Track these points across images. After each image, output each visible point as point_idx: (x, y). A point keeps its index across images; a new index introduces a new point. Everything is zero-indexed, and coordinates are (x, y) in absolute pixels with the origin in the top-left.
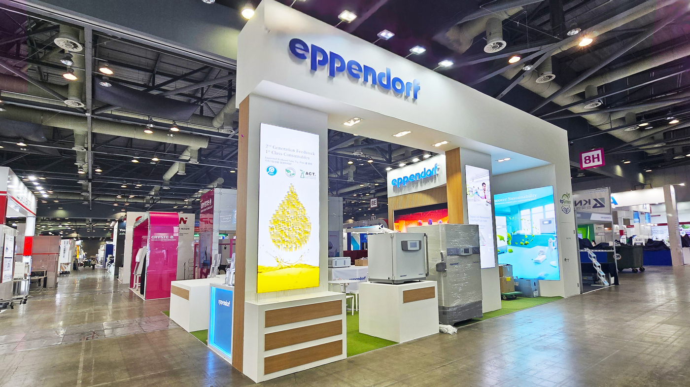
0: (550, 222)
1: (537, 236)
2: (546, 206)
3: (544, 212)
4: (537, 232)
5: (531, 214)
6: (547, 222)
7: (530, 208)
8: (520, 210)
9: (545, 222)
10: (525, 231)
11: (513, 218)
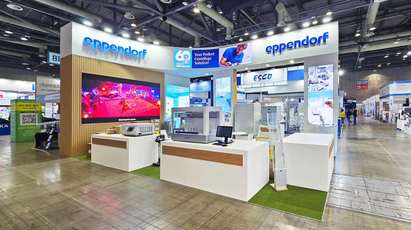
3: (186, 99)
5: (182, 99)
7: (182, 96)
8: (179, 96)
9: (186, 104)
11: (176, 100)
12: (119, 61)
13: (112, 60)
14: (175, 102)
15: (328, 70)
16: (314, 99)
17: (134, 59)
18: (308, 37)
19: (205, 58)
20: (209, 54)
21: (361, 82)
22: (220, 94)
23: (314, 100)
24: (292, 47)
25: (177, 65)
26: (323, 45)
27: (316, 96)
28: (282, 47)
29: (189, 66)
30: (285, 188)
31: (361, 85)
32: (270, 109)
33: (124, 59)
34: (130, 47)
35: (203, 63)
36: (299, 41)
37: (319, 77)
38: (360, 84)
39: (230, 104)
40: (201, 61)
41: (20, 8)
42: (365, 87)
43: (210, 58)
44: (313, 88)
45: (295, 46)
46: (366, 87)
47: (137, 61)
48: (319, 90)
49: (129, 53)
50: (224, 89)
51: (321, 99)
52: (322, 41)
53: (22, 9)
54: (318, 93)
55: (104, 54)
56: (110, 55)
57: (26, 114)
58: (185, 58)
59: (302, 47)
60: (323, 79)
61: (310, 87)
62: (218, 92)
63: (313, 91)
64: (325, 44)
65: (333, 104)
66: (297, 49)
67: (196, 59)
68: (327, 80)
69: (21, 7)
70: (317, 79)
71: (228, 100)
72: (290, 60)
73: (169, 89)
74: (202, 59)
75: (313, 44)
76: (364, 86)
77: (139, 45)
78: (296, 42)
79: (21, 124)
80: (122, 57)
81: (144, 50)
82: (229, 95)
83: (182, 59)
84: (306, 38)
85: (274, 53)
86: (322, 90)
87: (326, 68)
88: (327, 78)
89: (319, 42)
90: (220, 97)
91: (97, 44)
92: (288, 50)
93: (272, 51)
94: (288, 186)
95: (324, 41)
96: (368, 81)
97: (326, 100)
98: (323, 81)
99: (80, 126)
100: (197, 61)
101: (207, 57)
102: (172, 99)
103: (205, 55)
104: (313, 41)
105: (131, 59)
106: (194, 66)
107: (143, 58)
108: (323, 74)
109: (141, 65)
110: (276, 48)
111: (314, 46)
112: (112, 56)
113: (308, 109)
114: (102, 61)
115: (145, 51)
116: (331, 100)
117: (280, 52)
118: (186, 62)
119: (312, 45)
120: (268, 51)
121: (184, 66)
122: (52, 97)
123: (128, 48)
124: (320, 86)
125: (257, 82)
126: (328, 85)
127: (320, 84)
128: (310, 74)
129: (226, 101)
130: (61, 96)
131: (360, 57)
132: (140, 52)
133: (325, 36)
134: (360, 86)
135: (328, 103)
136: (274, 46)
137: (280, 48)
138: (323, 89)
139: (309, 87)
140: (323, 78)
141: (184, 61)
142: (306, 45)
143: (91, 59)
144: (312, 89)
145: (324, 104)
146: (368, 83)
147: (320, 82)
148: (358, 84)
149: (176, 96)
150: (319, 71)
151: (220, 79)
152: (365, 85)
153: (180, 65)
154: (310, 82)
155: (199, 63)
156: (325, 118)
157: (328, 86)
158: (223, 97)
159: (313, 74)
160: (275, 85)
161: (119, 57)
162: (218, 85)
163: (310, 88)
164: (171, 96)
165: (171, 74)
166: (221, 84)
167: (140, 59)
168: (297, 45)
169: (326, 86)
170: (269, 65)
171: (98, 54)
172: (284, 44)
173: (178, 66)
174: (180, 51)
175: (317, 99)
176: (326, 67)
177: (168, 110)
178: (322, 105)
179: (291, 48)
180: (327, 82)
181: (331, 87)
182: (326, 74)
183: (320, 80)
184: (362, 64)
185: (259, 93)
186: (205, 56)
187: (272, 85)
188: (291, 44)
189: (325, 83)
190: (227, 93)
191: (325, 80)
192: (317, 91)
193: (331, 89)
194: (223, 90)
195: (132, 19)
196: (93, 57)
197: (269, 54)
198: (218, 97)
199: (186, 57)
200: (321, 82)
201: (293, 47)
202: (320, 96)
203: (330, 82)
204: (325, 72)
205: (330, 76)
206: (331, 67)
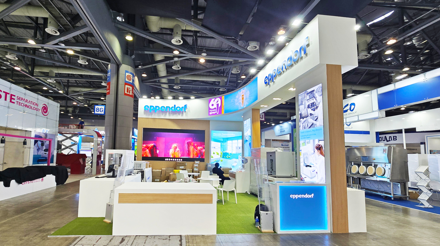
0: (240, 148)
1: (234, 154)
2: (238, 140)
3: (238, 143)
4: (234, 152)
5: (232, 143)
6: (239, 148)
7: (232, 140)
8: (227, 140)
9: (238, 148)
10: (229, 151)
11: (224, 144)
12: (167, 117)
14: (222, 147)
15: (317, 95)
16: (305, 142)
23: (305, 144)
27: (307, 137)
32: (271, 156)
37: (308, 107)
44: (304, 125)
47: (181, 114)
48: (310, 128)
51: (312, 141)
54: (309, 131)
60: (312, 110)
61: (301, 123)
63: (304, 130)
64: (306, 56)
65: (324, 149)
66: (285, 72)
68: (316, 110)
70: (307, 111)
85: (269, 84)
86: (312, 126)
87: (315, 92)
88: (316, 107)
92: (279, 77)
97: (317, 143)
98: (312, 112)
102: (219, 144)
105: (176, 114)
108: (312, 101)
110: (270, 78)
113: (301, 157)
116: (322, 143)
117: (273, 81)
119: (295, 62)
120: (266, 83)
124: (310, 121)
126: (318, 118)
127: (309, 117)
128: (301, 105)
135: (319, 148)
136: (269, 75)
137: (273, 77)
138: (314, 125)
140: (312, 108)
144: (303, 127)
145: (315, 149)
147: (309, 115)
149: (223, 141)
150: (308, 97)
151: (246, 121)
154: (301, 116)
156: (317, 172)
157: (317, 120)
159: (303, 103)
160: (360, 119)
162: (245, 127)
163: (302, 125)
164: (216, 141)
169: (315, 120)
175: (307, 141)
176: (314, 91)
177: (214, 153)
178: (313, 152)
180: (316, 113)
182: (315, 100)
183: (310, 111)
187: (357, 119)
189: (315, 116)
191: (314, 110)
192: (307, 129)
197: (266, 86)
200: (311, 115)
202: (310, 137)
203: (319, 113)
204: (314, 98)
205: (319, 103)
206: (320, 89)
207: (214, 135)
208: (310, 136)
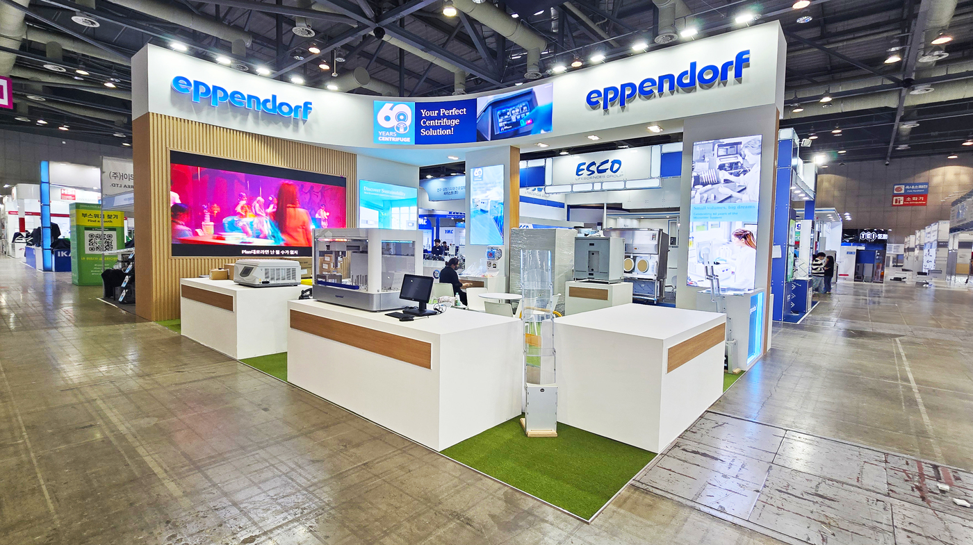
0: (413, 224)
2: (411, 207)
7: (400, 206)
9: (410, 224)
11: (385, 214)
12: (250, 126)
13: (235, 124)
14: (382, 220)
15: (746, 151)
16: (706, 224)
17: (283, 123)
18: (693, 65)
19: (445, 122)
20: (454, 111)
21: (907, 187)
22: (479, 204)
23: (705, 227)
24: (651, 91)
25: (382, 136)
26: (734, 84)
27: (713, 216)
28: (628, 92)
29: (408, 140)
30: (552, 431)
31: (905, 196)
32: (593, 244)
33: (261, 122)
34: (274, 97)
35: (441, 132)
36: (671, 77)
37: (722, 167)
38: (903, 192)
39: (502, 230)
40: (435, 128)
41: (94, 23)
42: (918, 201)
43: (456, 122)
44: (705, 196)
45: (661, 90)
46: (921, 201)
47: (291, 126)
48: (721, 202)
49: (274, 111)
50: (488, 193)
51: (725, 224)
52: (731, 74)
53: (98, 25)
54: (718, 208)
55: (218, 111)
56: (230, 114)
57: (95, 233)
58: (399, 120)
59: (678, 91)
60: (731, 174)
61: (698, 193)
62: (476, 201)
63: (704, 204)
64: (741, 83)
65: (755, 237)
66: (665, 96)
67: (424, 123)
68: (742, 175)
69: (99, 21)
70: (717, 175)
71: (496, 220)
72: (649, 124)
73: (367, 189)
74: (436, 123)
75: (707, 84)
76: (914, 198)
77: (294, 92)
78: (661, 78)
79: (87, 251)
80: (256, 117)
81: (306, 104)
82: (501, 208)
83: (393, 122)
84: (688, 68)
85: (605, 107)
86: (729, 200)
87: (742, 146)
88: (742, 170)
89: (724, 77)
90: (480, 212)
91: (202, 89)
92: (643, 100)
93: (602, 103)
94: (561, 427)
95: (738, 75)
96: (927, 184)
97: (738, 227)
98: (732, 178)
99: (169, 260)
100: (427, 128)
101: (450, 117)
102: (375, 213)
103: (444, 114)
104: (707, 74)
105: (276, 123)
106: (420, 140)
107: (304, 121)
108: (733, 160)
109: (301, 135)
110: (611, 96)
111: (710, 87)
112: (235, 117)
113: (690, 247)
114: (213, 126)
115: (309, 106)
116: (752, 229)
117: (622, 104)
118: (402, 131)
119: (704, 85)
120: (592, 103)
121: (398, 139)
122: (125, 200)
123: (271, 99)
124: (724, 191)
125: (585, 179)
126: (745, 188)
127: (722, 185)
128: (698, 161)
129: (494, 223)
130: (135, 198)
131: (903, 120)
132: (297, 107)
133: (742, 61)
134: (902, 198)
135: (744, 236)
136: (606, 90)
137: (622, 95)
138: (732, 199)
139: (693, 192)
140: (733, 171)
141: (398, 129)
142: (689, 87)
143: (190, 122)
144: (701, 199)
145: (733, 237)
146: (926, 190)
147: (722, 181)
148: (895, 192)
149: (384, 206)
150: (722, 151)
151: (480, 169)
152: (918, 195)
153: (387, 136)
154: (698, 181)
155: (432, 133)
156: (733, 272)
157: (744, 191)
158: (487, 212)
159: (707, 159)
160: (628, 187)
161: (250, 118)
162: (475, 183)
163: (698, 196)
164: (370, 206)
165: (373, 157)
166: (481, 182)
167: (298, 124)
168: (666, 86)
169: (739, 192)
170: (596, 138)
171: (204, 112)
172: (632, 85)
173: (383, 139)
174: (389, 105)
175: (713, 223)
176: (740, 143)
178: (726, 241)
179: (648, 95)
180: (741, 180)
181: (752, 195)
182: (740, 159)
183: (724, 175)
184: (911, 139)
185: (601, 207)
186: (444, 116)
187: (622, 187)
188: (650, 84)
189: (738, 184)
190: (496, 202)
191: (738, 175)
193: (752, 199)
194: (487, 197)
195: (309, 36)
196: (194, 118)
197: (594, 109)
198: (476, 212)
199: (402, 117)
200: (726, 181)
201: (656, 91)
202: (721, 218)
203: (752, 180)
204: (738, 156)
205: (752, 165)
206: (755, 143)
207: (367, 191)
208: (720, 216)
